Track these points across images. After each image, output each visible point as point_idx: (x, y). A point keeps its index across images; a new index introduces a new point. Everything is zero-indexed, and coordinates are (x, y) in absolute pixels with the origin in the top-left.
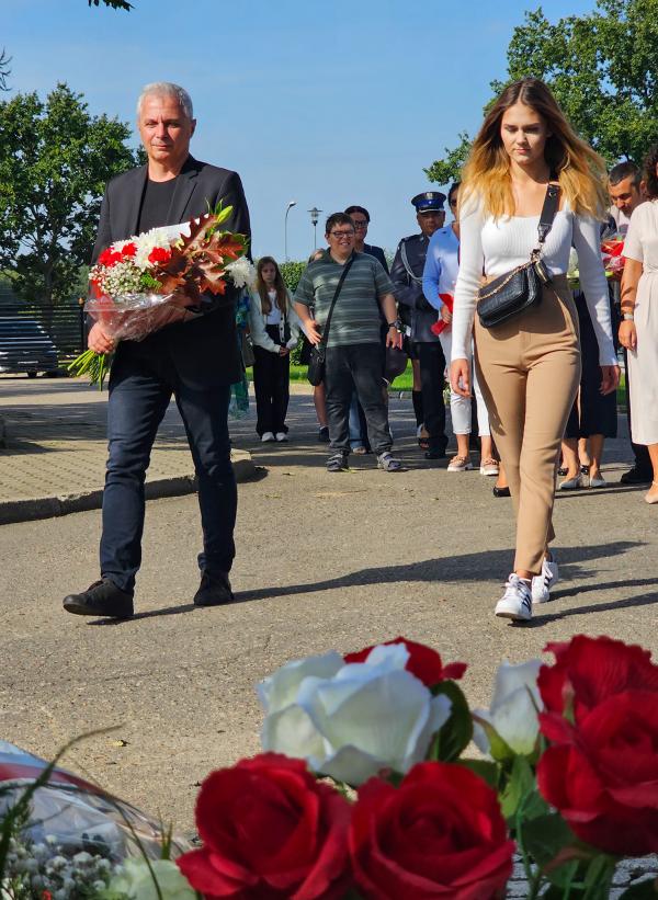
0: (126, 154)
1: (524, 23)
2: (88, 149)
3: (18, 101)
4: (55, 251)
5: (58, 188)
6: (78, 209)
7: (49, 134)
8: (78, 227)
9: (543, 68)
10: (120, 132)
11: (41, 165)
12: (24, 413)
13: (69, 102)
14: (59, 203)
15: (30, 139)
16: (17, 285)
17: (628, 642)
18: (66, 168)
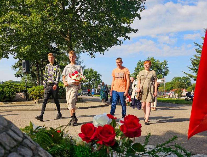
0: (97, 74)
1: (139, 61)
2: (93, 74)
3: (87, 69)
4: (90, 84)
5: (90, 78)
6: (92, 80)
7: (90, 72)
8: (92, 81)
9: (141, 66)
10: (97, 72)
11: (89, 75)
12: (85, 99)
13: (92, 69)
14: (90, 79)
15: (88, 73)
16: (86, 87)
17: (134, 115)
18: (91, 76)
